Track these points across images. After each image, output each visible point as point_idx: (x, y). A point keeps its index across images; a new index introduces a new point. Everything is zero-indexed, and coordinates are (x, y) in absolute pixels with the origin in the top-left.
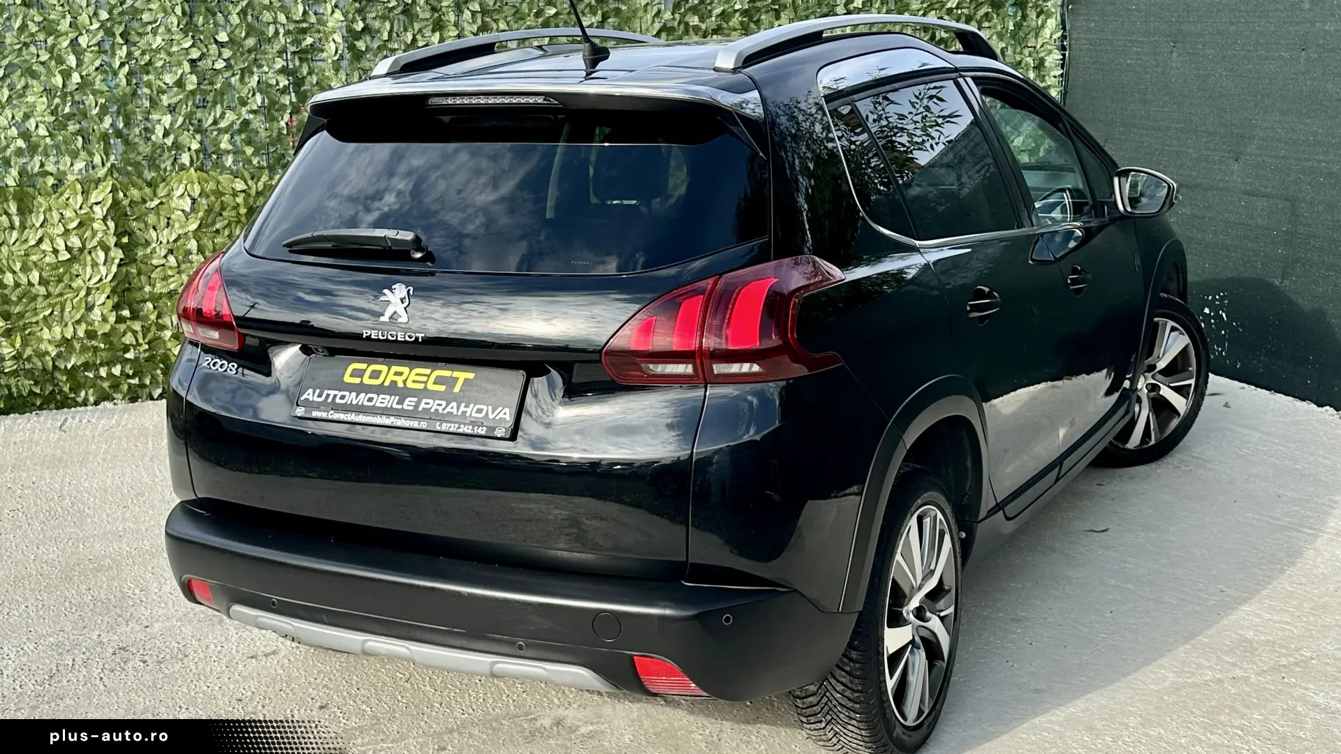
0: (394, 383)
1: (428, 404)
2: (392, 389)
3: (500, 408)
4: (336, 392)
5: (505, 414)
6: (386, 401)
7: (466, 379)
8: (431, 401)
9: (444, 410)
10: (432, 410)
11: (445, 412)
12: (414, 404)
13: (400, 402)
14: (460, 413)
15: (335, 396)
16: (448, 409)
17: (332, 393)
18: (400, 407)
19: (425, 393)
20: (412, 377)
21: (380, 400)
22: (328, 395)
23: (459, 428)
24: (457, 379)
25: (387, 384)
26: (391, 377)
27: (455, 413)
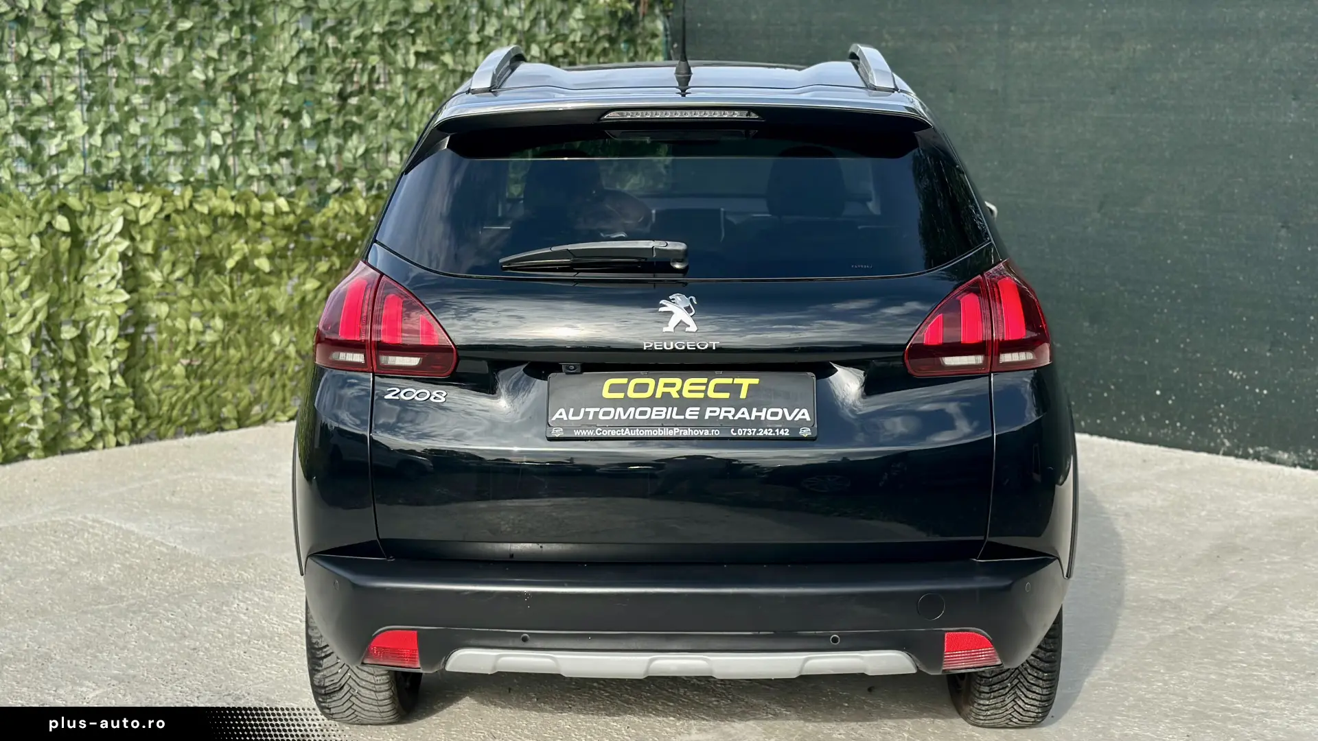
0: (666, 395)
1: (715, 412)
2: (666, 400)
3: (797, 410)
4: (597, 409)
5: (804, 414)
6: (664, 413)
7: (750, 385)
8: (717, 409)
9: (734, 416)
10: (721, 418)
11: (736, 418)
12: (697, 413)
13: (681, 412)
14: (753, 418)
15: (596, 414)
16: (739, 415)
17: (592, 410)
18: (682, 417)
19: (705, 402)
20: (687, 386)
21: (654, 413)
22: (587, 414)
23: (757, 432)
24: (741, 385)
25: (658, 395)
26: (661, 390)
27: (748, 418)
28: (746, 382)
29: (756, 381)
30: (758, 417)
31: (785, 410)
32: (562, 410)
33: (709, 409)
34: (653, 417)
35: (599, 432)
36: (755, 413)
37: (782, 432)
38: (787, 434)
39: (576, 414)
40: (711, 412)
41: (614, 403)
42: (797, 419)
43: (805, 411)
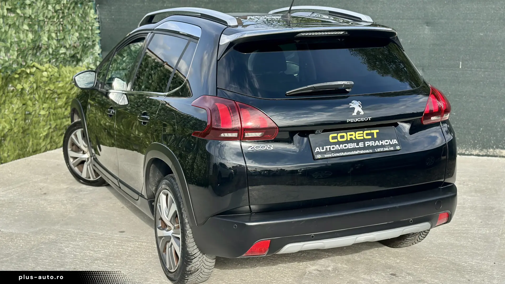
0: (351, 139)
1: (368, 143)
9: (375, 144)
10: (371, 145)
12: (363, 144)
13: (358, 145)
25: (349, 139)
28: (375, 132)
29: (378, 131)
30: (382, 144)
31: (389, 140)
32: (317, 148)
33: (366, 143)
34: (349, 147)
35: (333, 155)
36: (381, 143)
37: (391, 149)
38: (393, 149)
39: (323, 149)
40: (367, 143)
41: (335, 144)
42: (394, 143)
43: (395, 140)
